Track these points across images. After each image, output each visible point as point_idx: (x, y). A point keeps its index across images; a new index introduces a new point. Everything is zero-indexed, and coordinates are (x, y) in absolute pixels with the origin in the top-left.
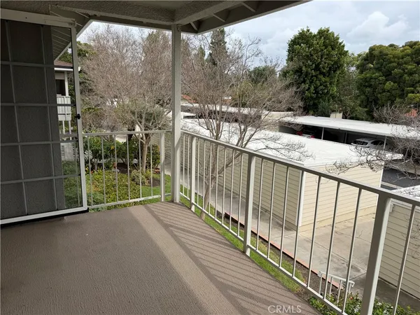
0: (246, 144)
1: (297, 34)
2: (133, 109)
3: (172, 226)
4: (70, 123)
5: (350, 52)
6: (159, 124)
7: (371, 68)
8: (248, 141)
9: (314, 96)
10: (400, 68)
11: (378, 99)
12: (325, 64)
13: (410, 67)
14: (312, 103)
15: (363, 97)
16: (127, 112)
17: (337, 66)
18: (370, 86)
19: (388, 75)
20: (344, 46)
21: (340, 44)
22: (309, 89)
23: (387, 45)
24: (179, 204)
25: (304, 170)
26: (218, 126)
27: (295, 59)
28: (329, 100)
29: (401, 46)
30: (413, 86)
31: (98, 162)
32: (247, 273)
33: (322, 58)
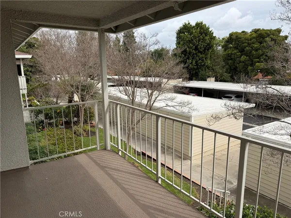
0: (153, 104)
1: (182, 26)
2: (72, 83)
3: (106, 167)
4: (26, 95)
5: (217, 37)
6: (91, 92)
7: (231, 47)
8: (154, 101)
9: (196, 67)
10: (249, 47)
11: (237, 67)
12: (202, 45)
13: (256, 46)
14: (194, 72)
15: (227, 66)
16: (68, 85)
17: (209, 47)
18: (231, 59)
19: (242, 51)
20: (213, 33)
21: (211, 32)
22: (192, 62)
23: (240, 32)
24: (110, 151)
25: (193, 125)
26: (133, 92)
27: (182, 43)
28: (205, 69)
29: (249, 32)
30: (258, 58)
31: (49, 121)
32: (160, 196)
33: (199, 42)
